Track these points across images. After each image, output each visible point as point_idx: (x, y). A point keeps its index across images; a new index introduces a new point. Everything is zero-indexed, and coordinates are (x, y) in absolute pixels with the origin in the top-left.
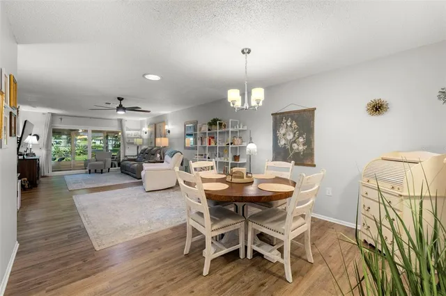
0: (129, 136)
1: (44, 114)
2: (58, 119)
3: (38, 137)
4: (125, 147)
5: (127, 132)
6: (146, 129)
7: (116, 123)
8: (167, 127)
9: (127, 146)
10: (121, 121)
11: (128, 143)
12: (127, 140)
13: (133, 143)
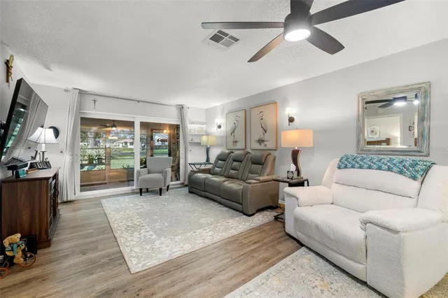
0: (193, 132)
1: (66, 91)
2: (88, 101)
3: (57, 132)
4: (186, 149)
5: (190, 126)
6: (220, 120)
7: (174, 112)
8: (290, 110)
9: (189, 148)
10: (181, 108)
11: (190, 143)
12: (189, 139)
13: (199, 144)
